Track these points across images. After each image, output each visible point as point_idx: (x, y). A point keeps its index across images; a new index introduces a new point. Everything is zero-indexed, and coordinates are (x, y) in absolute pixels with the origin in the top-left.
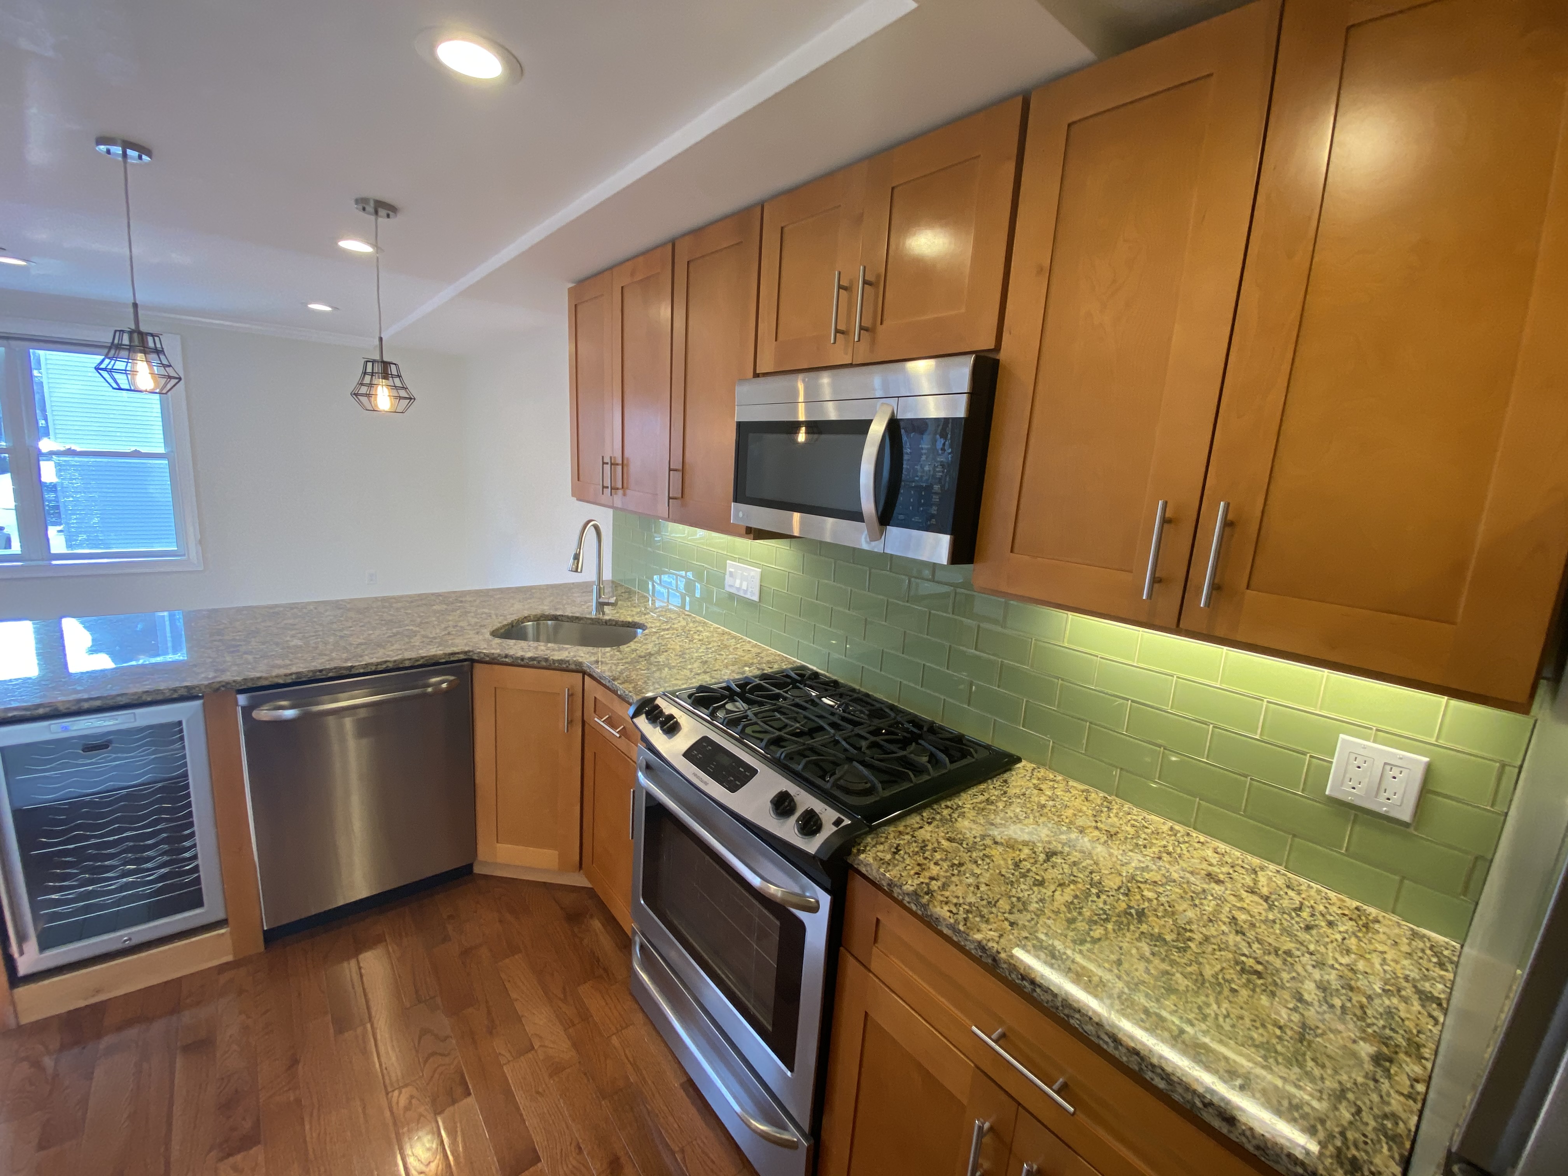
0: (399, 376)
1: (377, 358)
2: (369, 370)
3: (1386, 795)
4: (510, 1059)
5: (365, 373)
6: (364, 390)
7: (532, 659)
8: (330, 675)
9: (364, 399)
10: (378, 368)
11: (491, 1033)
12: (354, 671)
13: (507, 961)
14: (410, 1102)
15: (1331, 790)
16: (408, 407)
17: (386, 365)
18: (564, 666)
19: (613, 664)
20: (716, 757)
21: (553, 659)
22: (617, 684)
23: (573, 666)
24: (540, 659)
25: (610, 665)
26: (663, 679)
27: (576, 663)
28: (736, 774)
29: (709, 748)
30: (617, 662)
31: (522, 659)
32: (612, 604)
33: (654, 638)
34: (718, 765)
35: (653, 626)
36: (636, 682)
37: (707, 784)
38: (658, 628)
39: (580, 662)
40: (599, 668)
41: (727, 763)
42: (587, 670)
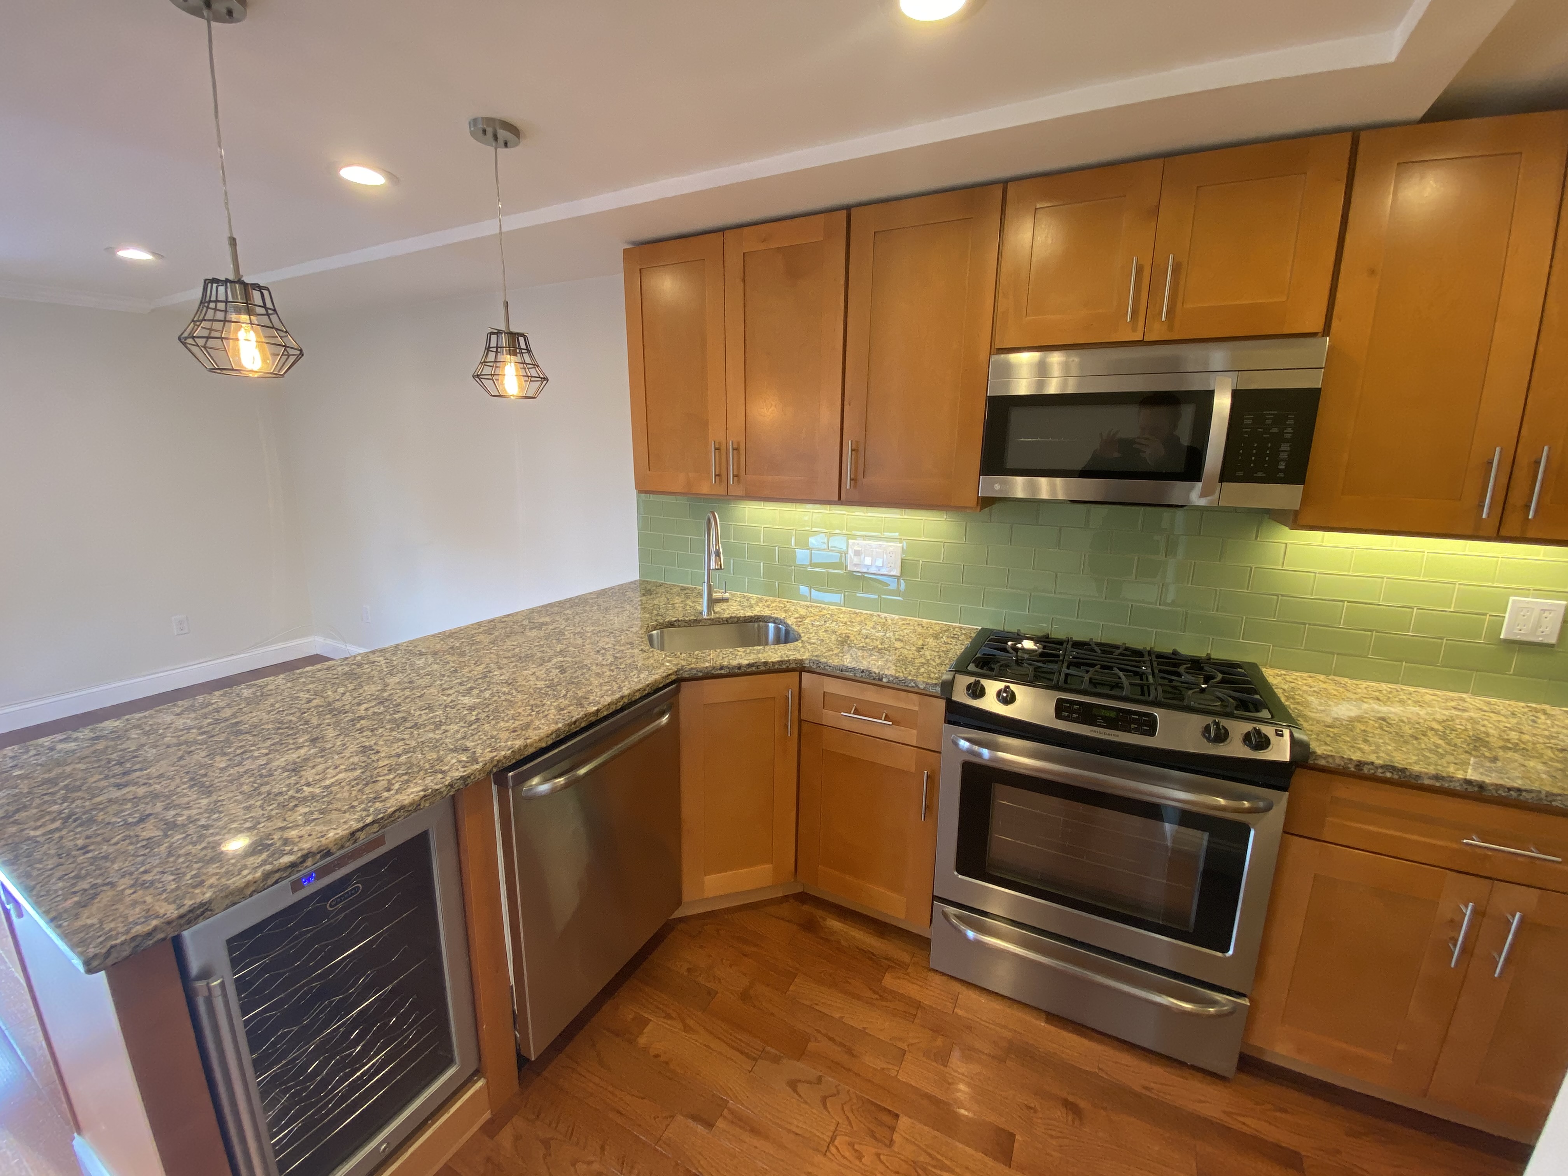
0: (529, 351)
1: (503, 327)
2: (493, 344)
3: (1541, 630)
4: (897, 1068)
5: (488, 349)
6: (487, 370)
7: (750, 665)
8: (583, 725)
9: (488, 383)
10: (504, 340)
11: (853, 1056)
12: (601, 715)
13: (792, 988)
14: (856, 1151)
15: (1506, 634)
16: (539, 391)
17: (514, 336)
18: (784, 667)
19: (832, 655)
20: (1094, 712)
21: (772, 662)
22: (877, 671)
23: (793, 666)
24: (758, 664)
25: (833, 657)
26: (903, 660)
27: (796, 661)
28: (1135, 721)
29: (1076, 707)
30: (831, 653)
31: (740, 667)
32: (726, 600)
33: (810, 627)
34: (1105, 718)
35: (783, 616)
36: (889, 667)
37: (1117, 736)
38: (792, 618)
39: (800, 660)
40: (831, 661)
41: (1113, 714)
42: (810, 667)
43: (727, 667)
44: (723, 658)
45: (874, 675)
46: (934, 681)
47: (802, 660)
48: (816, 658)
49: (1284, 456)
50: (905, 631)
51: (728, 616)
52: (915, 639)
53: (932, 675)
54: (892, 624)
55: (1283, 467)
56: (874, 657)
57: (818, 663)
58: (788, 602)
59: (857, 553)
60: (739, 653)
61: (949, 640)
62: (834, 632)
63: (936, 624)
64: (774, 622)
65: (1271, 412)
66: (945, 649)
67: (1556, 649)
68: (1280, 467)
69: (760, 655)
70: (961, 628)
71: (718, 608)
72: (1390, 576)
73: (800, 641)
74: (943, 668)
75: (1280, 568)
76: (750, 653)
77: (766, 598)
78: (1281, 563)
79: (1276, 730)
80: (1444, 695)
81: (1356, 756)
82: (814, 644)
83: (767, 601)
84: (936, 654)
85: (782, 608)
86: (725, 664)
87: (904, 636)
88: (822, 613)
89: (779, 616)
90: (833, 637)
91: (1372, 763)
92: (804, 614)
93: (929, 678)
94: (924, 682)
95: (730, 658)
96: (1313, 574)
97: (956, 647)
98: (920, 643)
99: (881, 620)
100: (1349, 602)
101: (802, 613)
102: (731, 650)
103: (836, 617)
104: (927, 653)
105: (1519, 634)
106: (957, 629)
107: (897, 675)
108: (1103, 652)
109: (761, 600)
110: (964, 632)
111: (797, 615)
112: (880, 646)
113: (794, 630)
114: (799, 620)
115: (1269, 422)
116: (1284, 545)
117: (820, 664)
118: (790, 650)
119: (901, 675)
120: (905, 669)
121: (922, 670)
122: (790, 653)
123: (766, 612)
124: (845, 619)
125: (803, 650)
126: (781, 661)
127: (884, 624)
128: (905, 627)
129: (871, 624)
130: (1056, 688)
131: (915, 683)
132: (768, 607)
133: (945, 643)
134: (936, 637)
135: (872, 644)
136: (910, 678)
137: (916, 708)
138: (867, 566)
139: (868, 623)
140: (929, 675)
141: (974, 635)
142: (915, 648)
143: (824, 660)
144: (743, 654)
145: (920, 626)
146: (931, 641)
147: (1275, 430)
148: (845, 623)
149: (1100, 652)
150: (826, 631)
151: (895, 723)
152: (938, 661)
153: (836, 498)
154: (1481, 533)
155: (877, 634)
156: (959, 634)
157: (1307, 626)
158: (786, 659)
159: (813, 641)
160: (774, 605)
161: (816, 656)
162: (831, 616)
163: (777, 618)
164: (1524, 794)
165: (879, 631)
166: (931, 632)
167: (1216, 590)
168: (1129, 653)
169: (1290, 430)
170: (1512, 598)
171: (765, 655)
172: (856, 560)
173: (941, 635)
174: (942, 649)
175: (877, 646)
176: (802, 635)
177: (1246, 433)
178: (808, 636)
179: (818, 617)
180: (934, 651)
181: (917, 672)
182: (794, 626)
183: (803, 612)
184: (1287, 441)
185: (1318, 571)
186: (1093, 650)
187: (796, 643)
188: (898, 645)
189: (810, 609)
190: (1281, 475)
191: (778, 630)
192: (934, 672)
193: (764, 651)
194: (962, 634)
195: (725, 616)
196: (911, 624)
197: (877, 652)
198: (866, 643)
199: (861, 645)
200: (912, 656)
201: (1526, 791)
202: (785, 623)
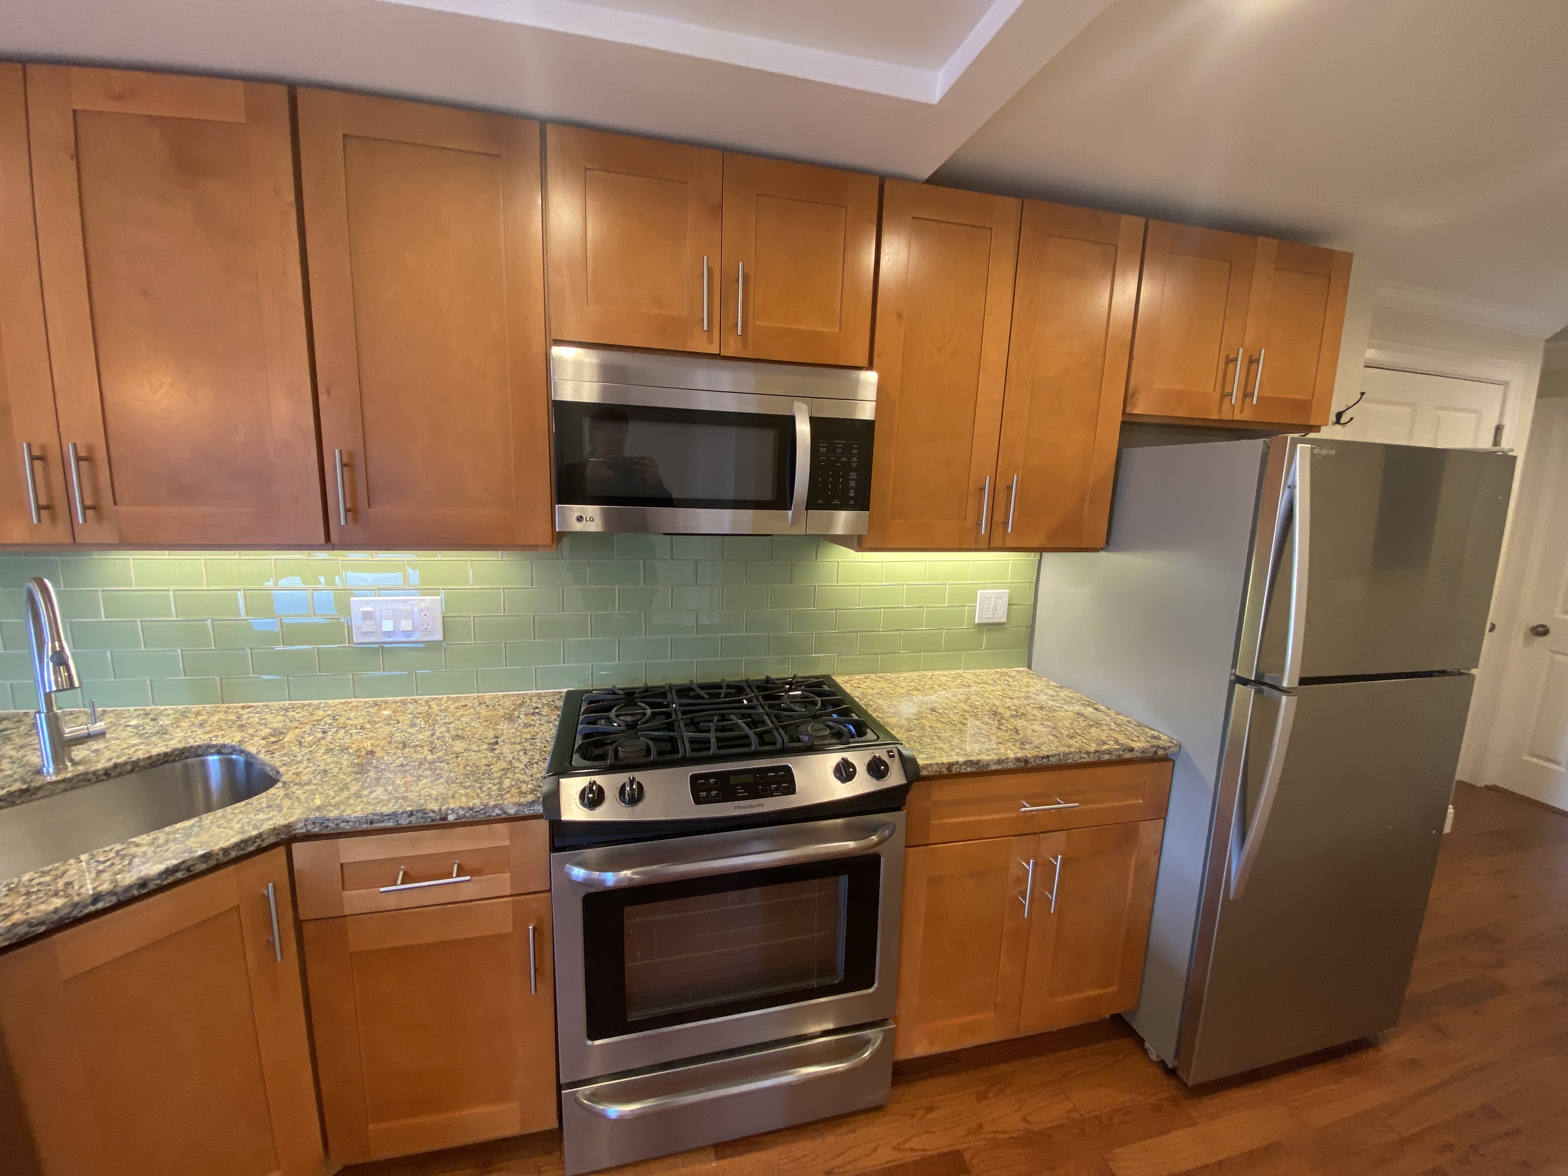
3: (997, 613)
15: (978, 620)
19: (348, 798)
20: (732, 782)
21: (222, 849)
22: (436, 808)
23: (272, 840)
24: (189, 863)
25: (351, 801)
26: (473, 773)
27: (274, 831)
28: (774, 780)
29: (712, 781)
30: (346, 794)
31: (143, 883)
32: (101, 735)
33: (296, 749)
34: (744, 786)
35: (237, 739)
36: (455, 793)
37: (762, 805)
38: (256, 739)
39: (285, 826)
40: (349, 812)
41: (749, 778)
42: (308, 831)
43: (111, 893)
44: (100, 872)
45: (431, 814)
46: (530, 797)
47: (288, 826)
48: (318, 814)
49: (853, 484)
50: (464, 719)
51: (109, 764)
52: (482, 729)
53: (524, 788)
54: (441, 711)
55: (853, 495)
56: (425, 781)
57: (323, 821)
58: (243, 708)
59: (367, 616)
60: (140, 850)
61: (529, 720)
62: (344, 749)
63: (503, 697)
64: (219, 753)
65: (840, 441)
66: (528, 736)
67: (1006, 625)
68: (851, 495)
69: (191, 842)
70: (539, 696)
71: (79, 753)
72: (908, 583)
73: (279, 785)
74: (535, 770)
75: (836, 584)
76: (167, 842)
77: (195, 708)
78: (836, 581)
79: (889, 752)
80: (950, 674)
81: (945, 760)
82: (308, 783)
83: (198, 714)
84: (518, 747)
85: (234, 722)
86: (106, 887)
87: (463, 729)
88: (315, 718)
89: (227, 741)
90: (345, 760)
91: (957, 762)
92: (281, 725)
93: (521, 793)
94: (515, 804)
95: (117, 868)
96: (858, 587)
97: (542, 728)
98: (491, 734)
99: (421, 709)
100: (884, 608)
101: (276, 725)
102: (118, 847)
103: (342, 720)
104: (506, 749)
105: (986, 618)
106: (534, 699)
107: (471, 805)
108: (712, 696)
109: (184, 714)
110: (544, 701)
111: (266, 731)
112: (430, 757)
113: (263, 764)
114: (273, 739)
115: (839, 451)
116: (836, 563)
117: (327, 823)
118: (261, 810)
119: (477, 802)
120: (481, 788)
121: (507, 783)
122: (261, 816)
123: (199, 738)
124: (361, 720)
125: (288, 803)
126: (242, 841)
127: (428, 715)
128: (461, 712)
129: (406, 719)
130: (685, 762)
131: (501, 809)
132: (201, 725)
133: (527, 726)
134: (510, 718)
135: (415, 756)
136: (492, 803)
137: (507, 843)
138: (388, 634)
139: (401, 718)
140: (519, 788)
141: (560, 704)
142: (485, 747)
143: (335, 813)
144: (150, 850)
145: (483, 706)
146: (504, 726)
147: (844, 459)
148: (362, 728)
149: (707, 697)
150: (329, 750)
151: (474, 872)
152: (525, 759)
153: (322, 539)
154: (980, 547)
155: (420, 736)
156: (539, 706)
157: (859, 633)
158: (255, 833)
159: (305, 778)
160: (216, 719)
161: (318, 808)
162: (334, 718)
163: (224, 746)
164: (1051, 759)
165: (421, 731)
166: (501, 712)
167: (790, 611)
168: (733, 691)
169: (855, 459)
170: (979, 591)
171: (204, 837)
172: (368, 626)
173: (516, 713)
174: (524, 736)
175: (425, 759)
176: (282, 770)
177: (822, 461)
178: (293, 769)
179: (308, 727)
180: (515, 743)
181: (500, 789)
182: (262, 756)
183: (277, 722)
184: (854, 470)
185: (862, 584)
186: (700, 697)
187: (272, 791)
188: (459, 746)
189: (290, 714)
190: (852, 502)
191: (229, 766)
192: (524, 782)
193: (201, 828)
194: (543, 705)
195: (100, 766)
196: (470, 705)
197: (430, 769)
198: (406, 757)
199: (398, 762)
200: (485, 761)
201: (1052, 756)
202: (242, 752)
